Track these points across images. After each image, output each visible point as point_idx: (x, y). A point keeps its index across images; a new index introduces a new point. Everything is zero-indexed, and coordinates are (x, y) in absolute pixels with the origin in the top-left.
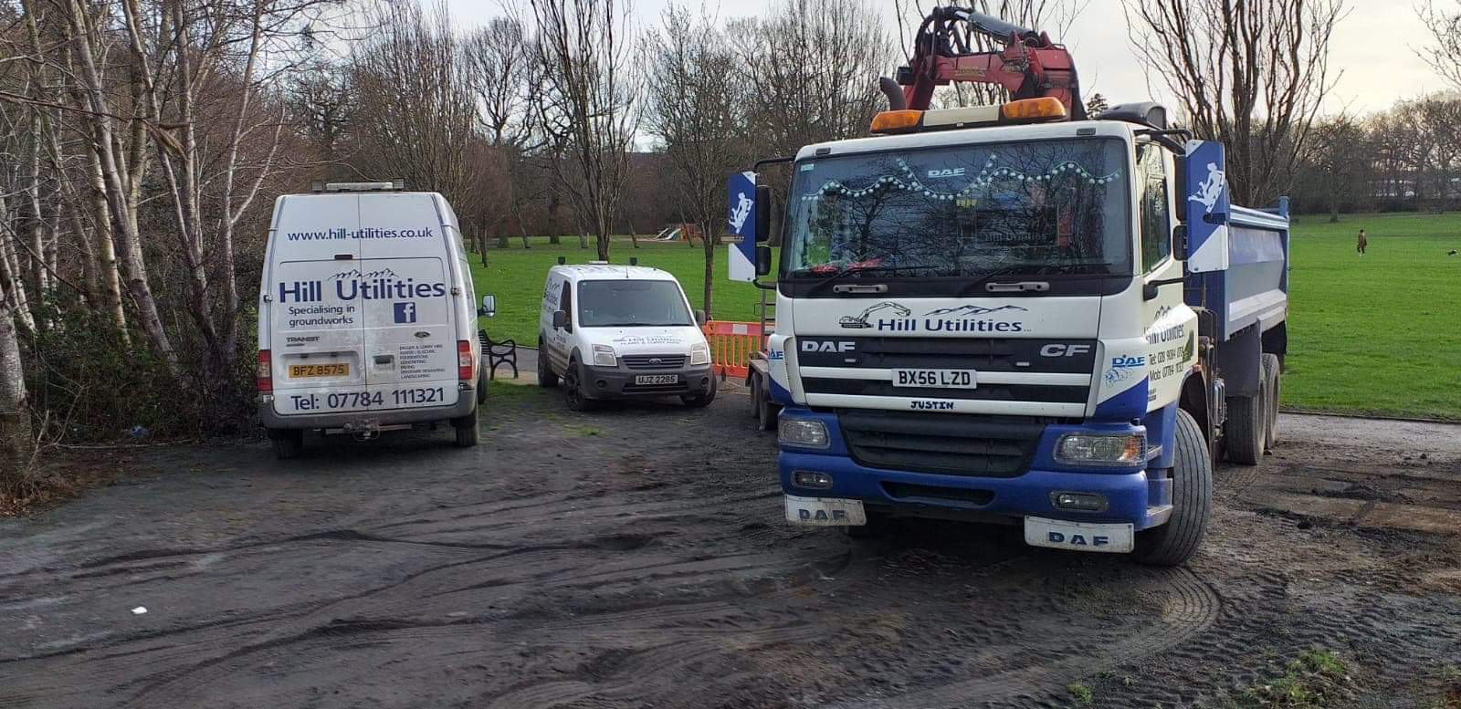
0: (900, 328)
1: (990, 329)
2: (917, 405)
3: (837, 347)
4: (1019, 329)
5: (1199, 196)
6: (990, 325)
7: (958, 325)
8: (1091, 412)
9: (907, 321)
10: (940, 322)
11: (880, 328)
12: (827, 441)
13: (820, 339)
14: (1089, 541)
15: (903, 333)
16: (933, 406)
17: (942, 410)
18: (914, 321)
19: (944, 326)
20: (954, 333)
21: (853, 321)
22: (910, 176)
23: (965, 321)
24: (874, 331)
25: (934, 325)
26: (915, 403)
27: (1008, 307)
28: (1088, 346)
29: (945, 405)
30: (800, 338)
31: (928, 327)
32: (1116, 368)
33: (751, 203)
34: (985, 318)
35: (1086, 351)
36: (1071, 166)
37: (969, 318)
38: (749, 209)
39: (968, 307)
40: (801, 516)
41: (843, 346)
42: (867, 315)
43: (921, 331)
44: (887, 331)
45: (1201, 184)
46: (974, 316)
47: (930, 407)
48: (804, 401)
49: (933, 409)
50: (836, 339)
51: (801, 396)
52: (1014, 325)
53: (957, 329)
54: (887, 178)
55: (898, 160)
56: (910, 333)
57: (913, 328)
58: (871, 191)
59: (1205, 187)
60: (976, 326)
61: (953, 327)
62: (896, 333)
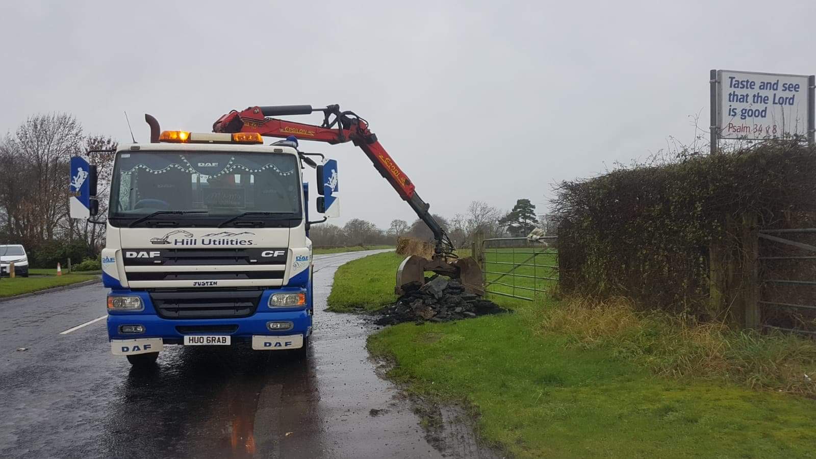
0: (187, 244)
1: (237, 244)
2: (197, 284)
3: (149, 255)
4: (251, 244)
5: (329, 184)
6: (237, 242)
7: (220, 242)
8: (285, 283)
9: (191, 240)
10: (210, 240)
11: (176, 244)
12: (142, 307)
13: (138, 251)
14: (283, 344)
15: (189, 246)
16: (206, 284)
17: (211, 286)
18: (195, 240)
19: (212, 243)
20: (218, 246)
21: (159, 240)
22: (188, 165)
23: (224, 240)
24: (172, 246)
25: (206, 242)
26: (196, 283)
27: (246, 233)
28: (284, 252)
29: (213, 283)
30: (124, 251)
31: (203, 243)
32: (298, 262)
33: (87, 173)
34: (234, 238)
35: (283, 254)
36: (271, 166)
37: (225, 238)
38: (85, 177)
39: (225, 233)
40: (123, 351)
41: (152, 254)
42: (167, 237)
43: (199, 245)
44: (179, 246)
45: (329, 178)
46: (227, 237)
47: (205, 284)
48: (127, 286)
49: (206, 286)
50: (148, 251)
51: (125, 283)
52: (249, 241)
53: (220, 244)
54: (174, 165)
55: (181, 156)
56: (193, 246)
57: (195, 244)
58: (164, 171)
59: (331, 180)
60: (230, 242)
61: (216, 243)
62: (185, 246)
